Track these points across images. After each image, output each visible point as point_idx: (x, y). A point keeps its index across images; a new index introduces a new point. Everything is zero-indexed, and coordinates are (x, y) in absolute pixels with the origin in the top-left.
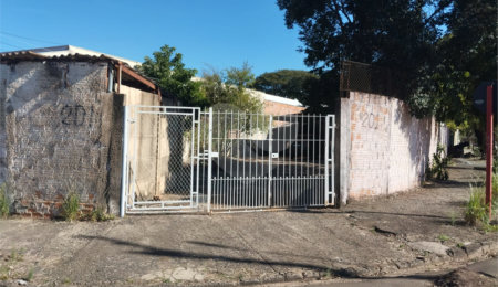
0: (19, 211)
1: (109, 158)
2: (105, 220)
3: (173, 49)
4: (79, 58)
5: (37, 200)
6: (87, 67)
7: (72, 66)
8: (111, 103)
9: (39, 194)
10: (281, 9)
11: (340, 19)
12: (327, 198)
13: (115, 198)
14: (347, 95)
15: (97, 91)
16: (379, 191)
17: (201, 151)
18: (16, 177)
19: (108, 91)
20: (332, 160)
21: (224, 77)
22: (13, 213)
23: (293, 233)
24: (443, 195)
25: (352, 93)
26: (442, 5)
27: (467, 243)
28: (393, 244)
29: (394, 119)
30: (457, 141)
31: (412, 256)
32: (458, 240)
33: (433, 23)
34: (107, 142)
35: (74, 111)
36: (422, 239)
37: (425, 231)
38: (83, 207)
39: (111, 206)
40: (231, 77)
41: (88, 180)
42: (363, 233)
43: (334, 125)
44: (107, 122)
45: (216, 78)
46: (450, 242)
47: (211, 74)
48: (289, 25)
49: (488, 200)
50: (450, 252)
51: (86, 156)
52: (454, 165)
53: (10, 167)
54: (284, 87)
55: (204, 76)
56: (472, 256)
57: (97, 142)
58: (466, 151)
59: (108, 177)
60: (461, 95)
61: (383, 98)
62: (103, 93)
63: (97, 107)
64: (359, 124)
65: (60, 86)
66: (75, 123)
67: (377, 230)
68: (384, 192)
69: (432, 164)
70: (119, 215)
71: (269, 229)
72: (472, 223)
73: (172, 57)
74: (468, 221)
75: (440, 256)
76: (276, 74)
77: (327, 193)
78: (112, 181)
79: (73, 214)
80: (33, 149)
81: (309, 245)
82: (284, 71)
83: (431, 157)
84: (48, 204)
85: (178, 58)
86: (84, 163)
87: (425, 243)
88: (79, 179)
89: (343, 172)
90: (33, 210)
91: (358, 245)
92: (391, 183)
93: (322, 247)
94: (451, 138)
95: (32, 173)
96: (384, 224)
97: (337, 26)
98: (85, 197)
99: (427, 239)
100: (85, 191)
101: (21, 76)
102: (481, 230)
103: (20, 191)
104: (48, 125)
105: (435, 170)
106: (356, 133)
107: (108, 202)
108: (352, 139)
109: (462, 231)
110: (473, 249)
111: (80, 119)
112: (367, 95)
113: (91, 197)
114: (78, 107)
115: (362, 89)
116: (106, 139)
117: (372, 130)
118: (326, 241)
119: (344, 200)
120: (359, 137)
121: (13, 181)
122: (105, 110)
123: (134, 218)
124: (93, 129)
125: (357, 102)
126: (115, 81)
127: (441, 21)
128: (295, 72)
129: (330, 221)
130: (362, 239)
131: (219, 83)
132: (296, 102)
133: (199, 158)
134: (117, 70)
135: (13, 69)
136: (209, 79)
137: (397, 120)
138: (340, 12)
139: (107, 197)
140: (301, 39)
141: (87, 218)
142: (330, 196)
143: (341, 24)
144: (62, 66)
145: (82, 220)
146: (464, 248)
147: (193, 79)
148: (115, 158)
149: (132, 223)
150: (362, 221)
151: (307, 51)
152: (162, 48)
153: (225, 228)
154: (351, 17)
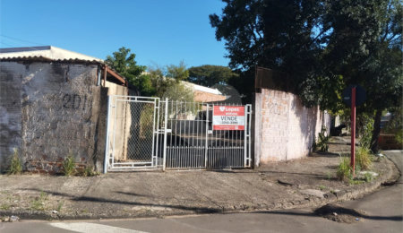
0: (29, 169)
1: (97, 132)
2: (93, 175)
3: (128, 50)
4: (77, 62)
5: (43, 161)
6: (83, 68)
7: (72, 67)
8: (99, 93)
9: (45, 157)
10: (213, 26)
11: (254, 35)
12: (245, 163)
13: (100, 160)
14: (260, 91)
15: (90, 85)
16: (281, 158)
17: (160, 128)
18: (28, 145)
19: (97, 85)
20: (249, 135)
21: (165, 72)
22: (25, 171)
23: (225, 184)
24: (324, 162)
25: (263, 90)
26: (325, 29)
27: (337, 191)
28: (290, 191)
29: (291, 107)
30: (337, 124)
31: (302, 198)
32: (331, 189)
33: (319, 41)
34: (95, 120)
35: (72, 99)
36: (308, 188)
37: (310, 183)
38: (77, 167)
39: (98, 166)
40: (171, 72)
41: (81, 147)
42: (270, 184)
43: (251, 111)
44: (96, 106)
45: (159, 72)
46: (326, 189)
47: (155, 69)
48: (218, 38)
49: (352, 164)
50: (326, 196)
51: (80, 130)
52: (334, 141)
53: (24, 137)
54: (207, 78)
55: (150, 71)
56: (340, 199)
57: (88, 120)
58: (344, 131)
59: (96, 145)
60: (337, 92)
61: (284, 93)
62: (93, 86)
63: (89, 96)
64: (268, 111)
65: (62, 81)
66: (73, 107)
67: (280, 182)
68: (284, 159)
69: (318, 140)
70: (103, 172)
71: (208, 181)
72: (341, 179)
73: (128, 56)
74: (339, 177)
75: (320, 198)
76: (201, 68)
77: (246, 158)
78: (99, 148)
79: (70, 172)
80: (41, 125)
81: (236, 191)
82: (207, 66)
83: (317, 135)
84: (51, 164)
85: (133, 56)
86: (78, 135)
87: (310, 190)
88: (75, 147)
89: (257, 144)
90: (40, 168)
91: (267, 191)
92: (288, 152)
93: (244, 192)
94: (332, 121)
95: (40, 142)
96: (284, 179)
97: (252, 40)
98: (79, 159)
99: (312, 188)
100: (79, 156)
101: (33, 72)
102: (347, 183)
103: (30, 154)
104: (53, 107)
105: (319, 145)
106: (265, 117)
107: (95, 163)
108: (263, 122)
109: (334, 183)
110: (341, 194)
111: (76, 104)
112: (273, 91)
113: (83, 159)
114: (75, 96)
115: (270, 87)
116: (94, 119)
117: (276, 115)
118: (247, 189)
119: (257, 163)
120: (267, 120)
121: (25, 147)
122: (95, 98)
123: (114, 174)
124: (86, 111)
125: (267, 96)
126: (102, 78)
127: (323, 40)
128: (216, 67)
129: (248, 177)
130: (270, 187)
131: (161, 76)
132: (216, 91)
133: (158, 133)
134: (103, 70)
135: (27, 68)
136: (154, 73)
137: (293, 108)
138: (255, 32)
139: (95, 160)
140: (227, 48)
141: (80, 174)
142: (248, 161)
143: (255, 39)
144: (64, 66)
145: (76, 175)
146: (335, 194)
147: (143, 73)
148: (101, 132)
149: (112, 178)
150: (270, 177)
151: (230, 57)
152: (120, 50)
153: (179, 181)
154: (262, 35)
